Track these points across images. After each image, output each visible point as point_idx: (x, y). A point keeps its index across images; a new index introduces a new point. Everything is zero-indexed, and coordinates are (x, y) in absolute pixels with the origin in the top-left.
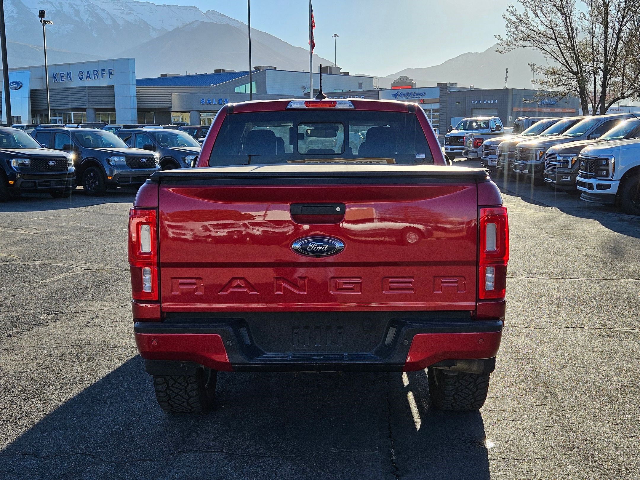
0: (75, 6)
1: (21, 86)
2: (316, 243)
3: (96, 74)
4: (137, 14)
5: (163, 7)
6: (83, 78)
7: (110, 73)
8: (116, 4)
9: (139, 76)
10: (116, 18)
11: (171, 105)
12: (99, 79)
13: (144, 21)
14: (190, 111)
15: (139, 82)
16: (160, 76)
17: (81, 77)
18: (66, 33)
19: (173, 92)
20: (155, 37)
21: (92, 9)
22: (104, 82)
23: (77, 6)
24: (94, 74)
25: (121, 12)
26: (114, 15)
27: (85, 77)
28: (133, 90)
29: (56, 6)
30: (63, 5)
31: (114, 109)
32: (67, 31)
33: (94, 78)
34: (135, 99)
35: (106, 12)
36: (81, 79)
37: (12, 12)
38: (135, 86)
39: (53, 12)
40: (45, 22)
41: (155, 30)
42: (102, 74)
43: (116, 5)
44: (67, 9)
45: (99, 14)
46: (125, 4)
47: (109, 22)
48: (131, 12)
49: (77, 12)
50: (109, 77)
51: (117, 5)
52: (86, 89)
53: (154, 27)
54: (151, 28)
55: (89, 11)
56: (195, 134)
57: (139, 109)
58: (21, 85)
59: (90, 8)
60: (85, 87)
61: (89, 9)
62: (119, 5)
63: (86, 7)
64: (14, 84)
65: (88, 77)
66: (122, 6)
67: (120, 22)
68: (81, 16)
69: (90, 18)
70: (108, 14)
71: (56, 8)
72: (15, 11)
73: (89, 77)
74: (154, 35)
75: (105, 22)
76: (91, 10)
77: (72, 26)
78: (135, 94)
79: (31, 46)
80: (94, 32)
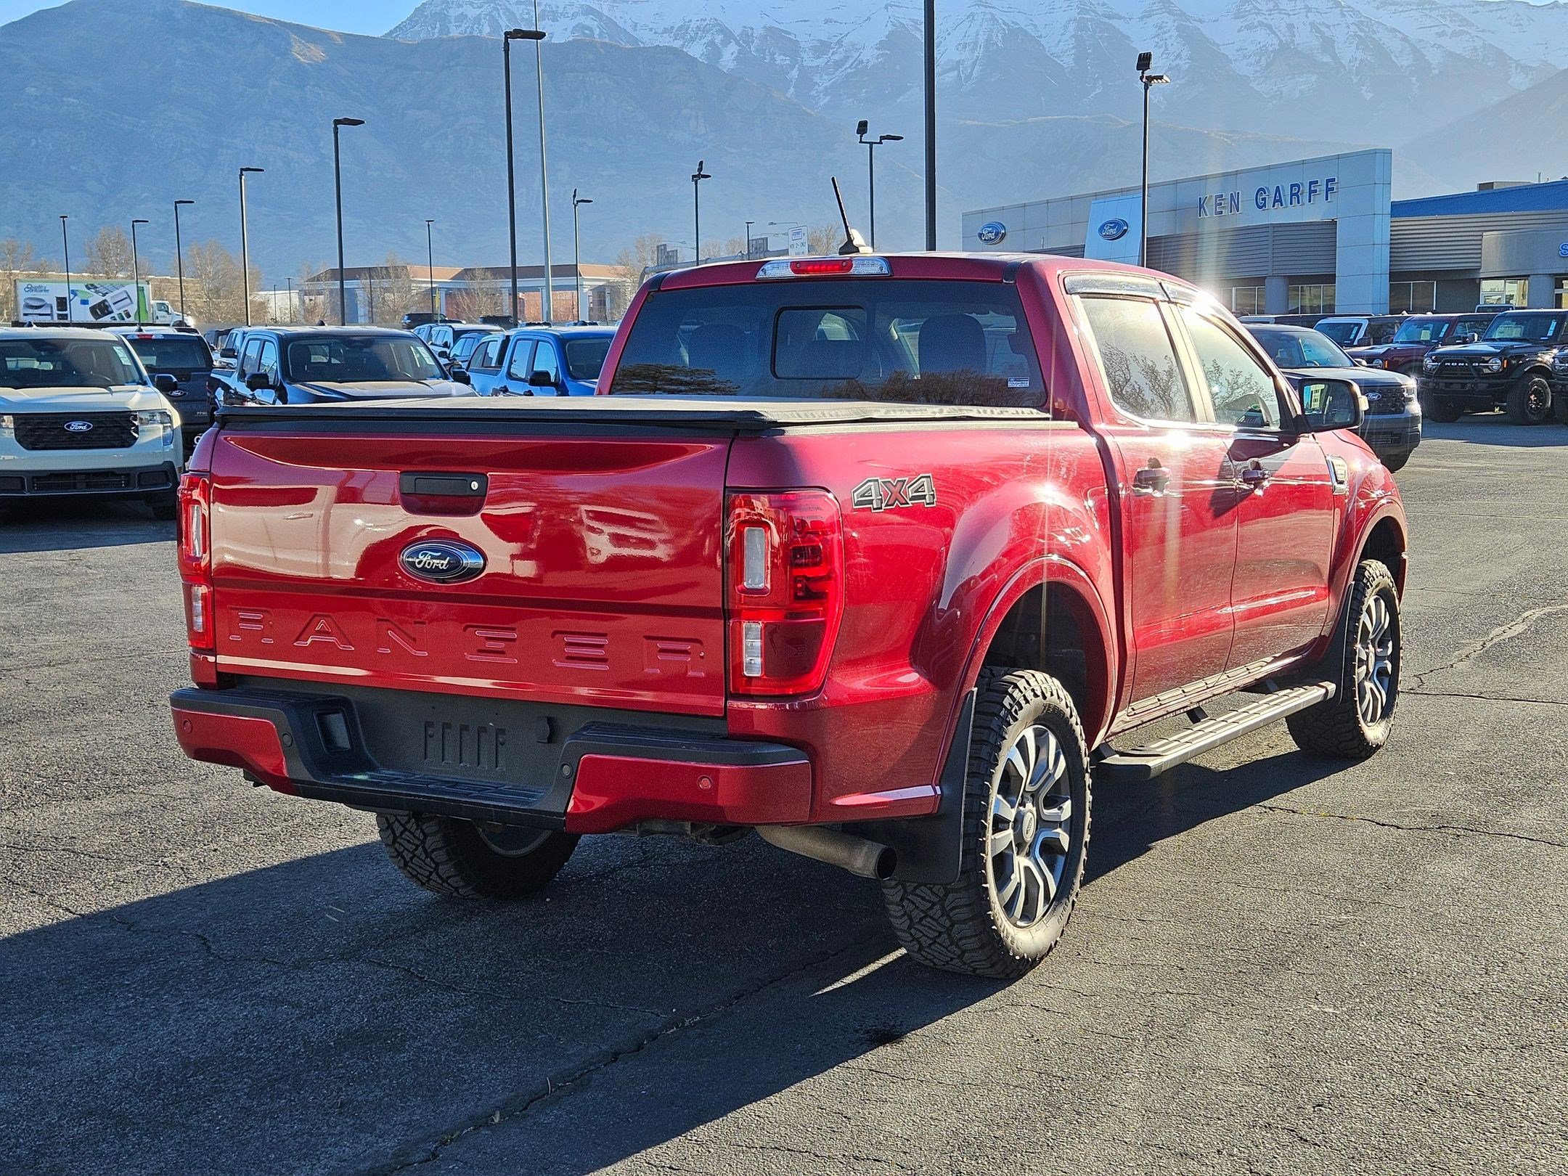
0: (1323, 29)
1: (1125, 231)
2: (430, 553)
3: (1296, 194)
4: (1479, 34)
5: (1552, 8)
6: (1264, 205)
7: (1328, 190)
8: (1427, 12)
9: (1402, 192)
10: (1424, 48)
11: (1480, 262)
12: (1303, 204)
13: (1497, 48)
14: (1528, 276)
15: (1400, 209)
16: (1476, 190)
17: (1260, 201)
18: (1297, 95)
19: (1486, 228)
20: (1523, 88)
21: (1365, 32)
22: (1313, 212)
23: (1328, 27)
24: (1292, 195)
25: (1437, 33)
26: (1420, 41)
27: (1270, 202)
28: (1383, 228)
29: (1279, 33)
30: (1295, 30)
31: (1331, 279)
32: (1301, 92)
33: (1291, 204)
34: (1387, 250)
35: (1400, 36)
36: (1260, 207)
37: (1179, 55)
38: (1388, 219)
39: (1271, 49)
40: (1150, 79)
41: (1525, 69)
42: (1311, 192)
43: (1426, 15)
44: (1305, 38)
45: (1381, 42)
46: (1450, 11)
47: (1405, 61)
48: (1465, 29)
49: (1328, 45)
50: (1327, 199)
51: (1430, 16)
52: (1270, 229)
53: (1522, 62)
54: (1514, 65)
55: (1359, 37)
56: (1442, 335)
57: (1393, 275)
58: (1125, 228)
59: (1362, 30)
60: (1267, 226)
61: (1359, 33)
62: (1434, 14)
63: (1353, 28)
64: (1111, 227)
65: (1278, 200)
66: (1444, 17)
67: (1434, 58)
68: (1337, 51)
69: (1360, 55)
70: (1405, 39)
71: (1279, 38)
72: (1184, 55)
73: (1280, 201)
74: (1520, 82)
75: (1394, 59)
76: (1362, 34)
77: (1314, 78)
78: (1387, 238)
79: (1213, 135)
80: (1364, 88)
